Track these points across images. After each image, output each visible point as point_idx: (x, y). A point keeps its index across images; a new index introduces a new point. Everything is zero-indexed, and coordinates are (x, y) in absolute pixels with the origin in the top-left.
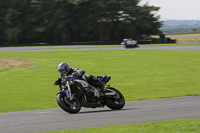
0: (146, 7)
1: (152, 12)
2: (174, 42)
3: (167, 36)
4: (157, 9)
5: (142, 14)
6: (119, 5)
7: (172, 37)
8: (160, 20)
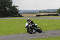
0: (14, 6)
1: (16, 8)
2: (23, 16)
3: (21, 15)
4: (18, 7)
5: (13, 8)
6: (6, 5)
7: (22, 15)
8: (18, 10)
